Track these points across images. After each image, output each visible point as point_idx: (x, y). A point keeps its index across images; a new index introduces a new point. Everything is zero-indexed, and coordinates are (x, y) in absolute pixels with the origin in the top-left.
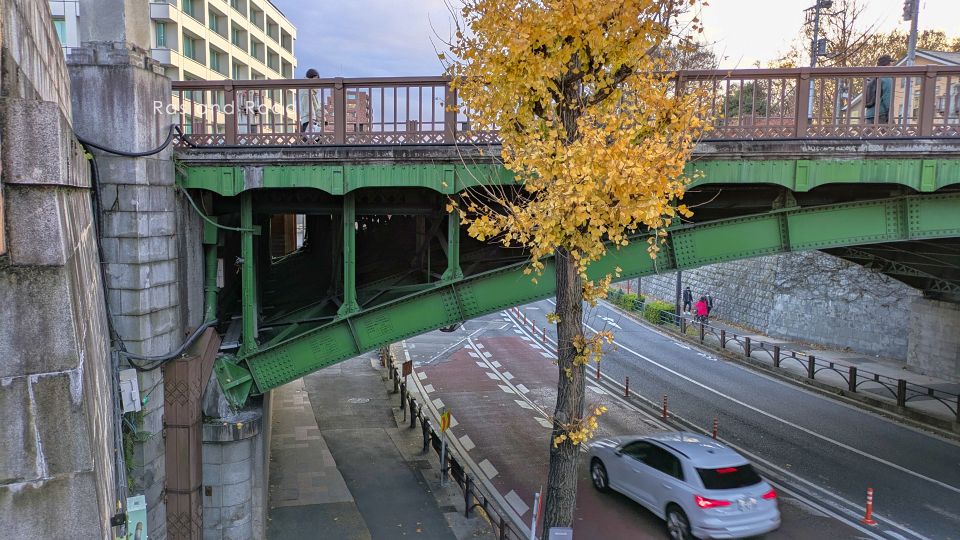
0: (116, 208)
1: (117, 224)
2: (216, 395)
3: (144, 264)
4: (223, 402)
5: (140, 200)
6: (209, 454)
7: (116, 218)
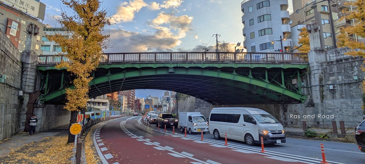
0: (25, 71)
1: (25, 73)
2: (38, 101)
3: (28, 78)
4: (39, 102)
5: (29, 70)
6: (35, 109)
7: (25, 72)
